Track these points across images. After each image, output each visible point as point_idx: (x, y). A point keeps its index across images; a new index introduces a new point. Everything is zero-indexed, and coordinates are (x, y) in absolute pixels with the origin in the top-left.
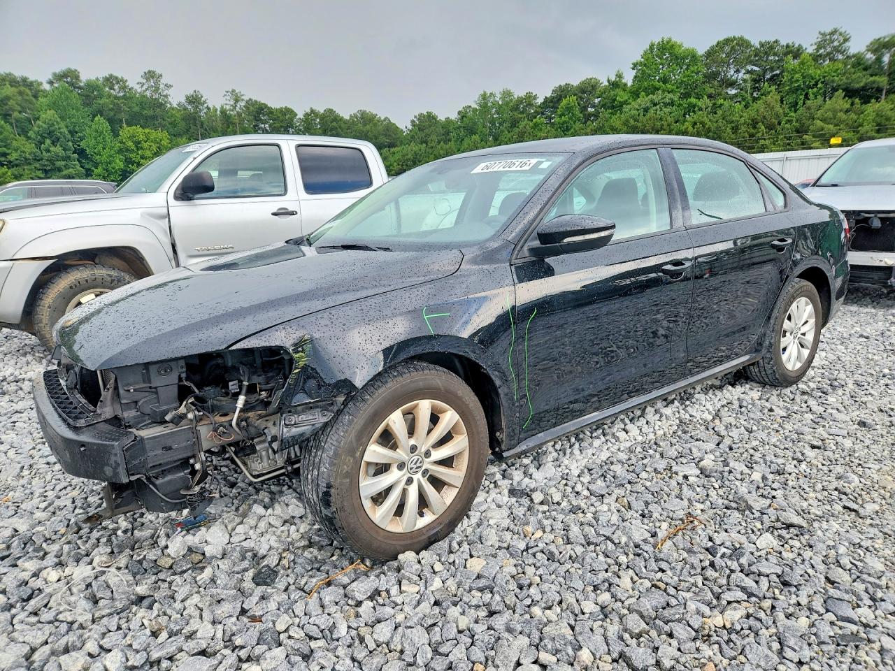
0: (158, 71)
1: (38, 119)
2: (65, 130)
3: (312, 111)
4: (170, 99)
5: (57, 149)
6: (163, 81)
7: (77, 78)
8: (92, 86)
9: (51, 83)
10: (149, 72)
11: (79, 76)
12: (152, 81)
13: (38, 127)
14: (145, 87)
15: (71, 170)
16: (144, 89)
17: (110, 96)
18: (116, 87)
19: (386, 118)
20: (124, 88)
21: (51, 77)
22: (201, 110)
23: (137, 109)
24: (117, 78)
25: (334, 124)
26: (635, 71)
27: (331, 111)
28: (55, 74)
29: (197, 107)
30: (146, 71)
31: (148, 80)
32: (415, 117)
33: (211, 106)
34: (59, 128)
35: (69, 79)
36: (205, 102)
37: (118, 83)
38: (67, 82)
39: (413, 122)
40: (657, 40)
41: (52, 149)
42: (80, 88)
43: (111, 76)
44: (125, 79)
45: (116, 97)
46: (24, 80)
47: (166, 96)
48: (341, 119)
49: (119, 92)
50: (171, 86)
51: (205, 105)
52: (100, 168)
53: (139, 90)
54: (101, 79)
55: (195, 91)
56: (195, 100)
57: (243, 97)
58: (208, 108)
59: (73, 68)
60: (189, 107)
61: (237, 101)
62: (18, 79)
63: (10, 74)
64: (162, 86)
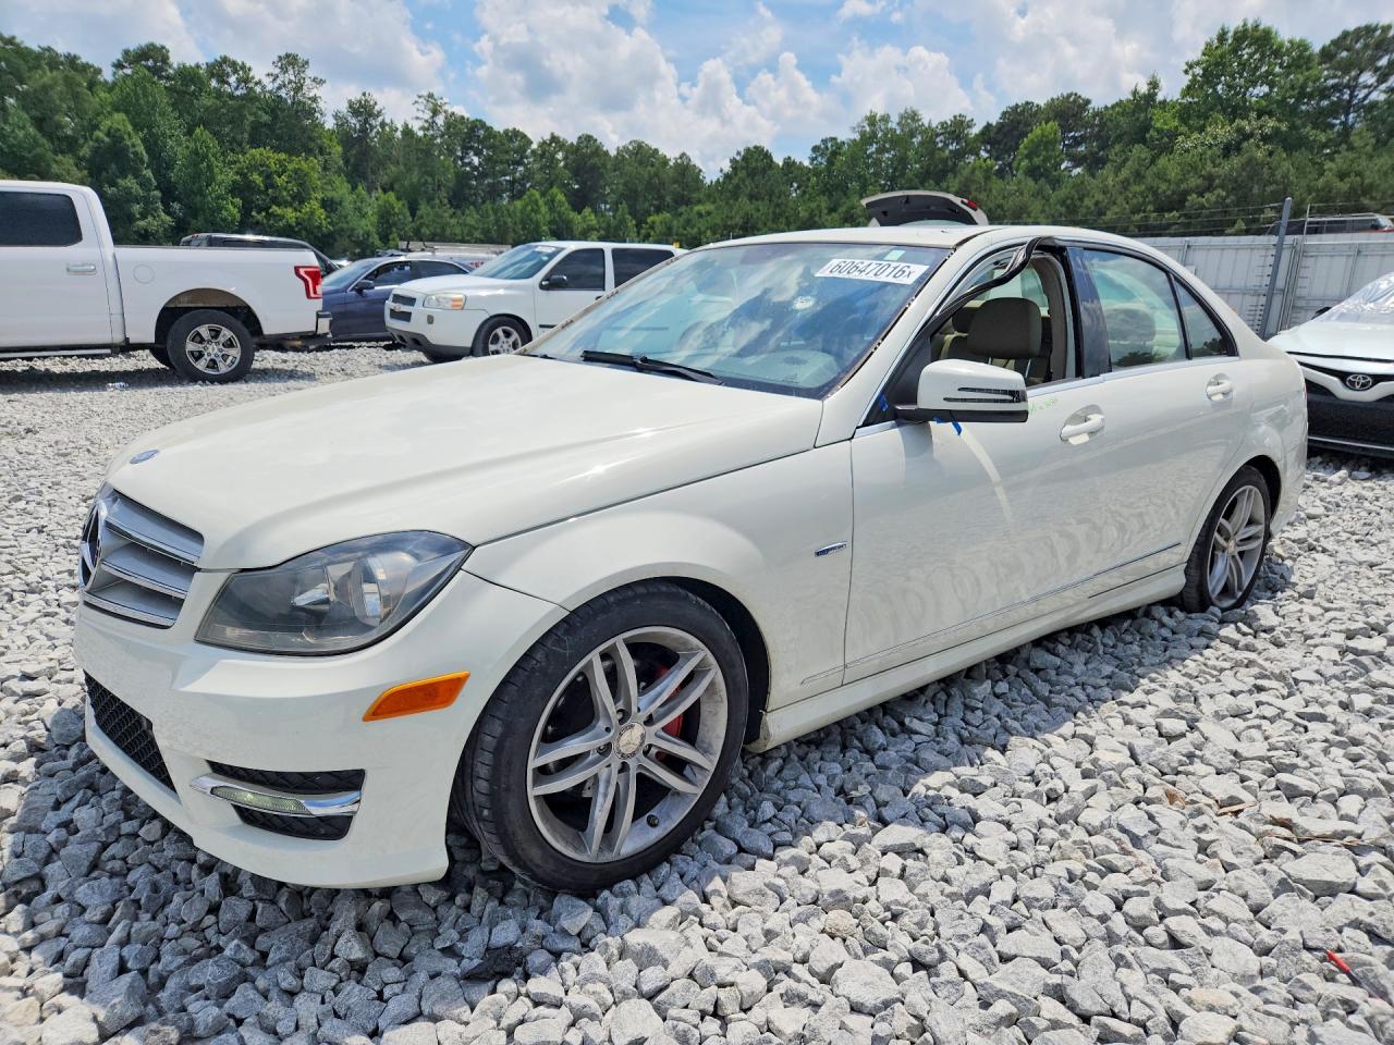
0: (302, 56)
1: (96, 127)
2: (141, 149)
3: (554, 139)
4: (321, 105)
5: (129, 182)
6: (310, 73)
7: (165, 59)
8: (188, 76)
9: (119, 65)
10: (288, 56)
11: (168, 58)
12: (291, 72)
13: (98, 140)
14: (279, 82)
15: (150, 218)
16: (276, 85)
17: (219, 94)
18: (233, 79)
19: (683, 154)
20: (246, 80)
21: (120, 57)
22: (372, 127)
23: (266, 118)
24: (234, 64)
25: (595, 160)
26: (1190, 77)
27: (589, 138)
28: (126, 52)
29: (366, 121)
30: (283, 54)
31: (284, 70)
32: (738, 153)
33: (388, 121)
34: (134, 146)
35: (150, 63)
36: (379, 113)
37: (235, 72)
38: (148, 68)
39: (733, 161)
40: (1234, 25)
41: (120, 181)
42: (168, 78)
43: (225, 60)
44: (248, 66)
45: (231, 96)
46: (72, 60)
47: (314, 99)
48: (606, 153)
49: (237, 88)
50: (322, 82)
51: (380, 119)
52: (201, 218)
53: (270, 87)
54: (204, 67)
55: (364, 94)
56: (363, 110)
57: (446, 107)
58: (383, 124)
59: (158, 43)
60: (353, 121)
61: (435, 112)
62: (62, 59)
63: (49, 49)
64: (308, 81)
